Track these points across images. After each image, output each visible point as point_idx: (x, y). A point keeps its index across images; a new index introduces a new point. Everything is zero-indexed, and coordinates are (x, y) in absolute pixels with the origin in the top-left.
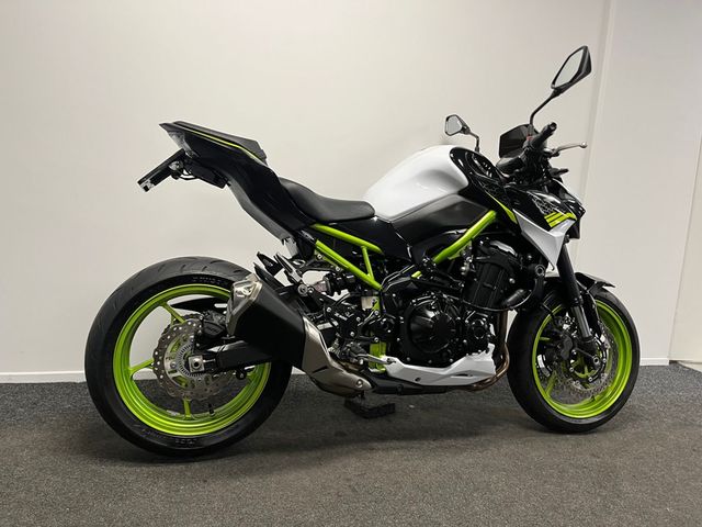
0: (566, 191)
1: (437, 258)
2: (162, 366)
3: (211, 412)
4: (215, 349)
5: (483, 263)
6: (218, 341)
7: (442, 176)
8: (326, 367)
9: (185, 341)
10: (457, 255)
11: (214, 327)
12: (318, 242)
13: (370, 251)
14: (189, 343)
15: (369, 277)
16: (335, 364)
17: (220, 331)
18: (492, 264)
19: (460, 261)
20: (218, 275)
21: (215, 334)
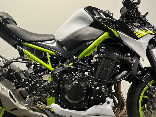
0: (149, 24)
1: (80, 56)
5: (102, 58)
7: (82, 19)
8: (16, 109)
10: (89, 54)
13: (50, 54)
15: (49, 66)
18: (107, 58)
19: (91, 57)
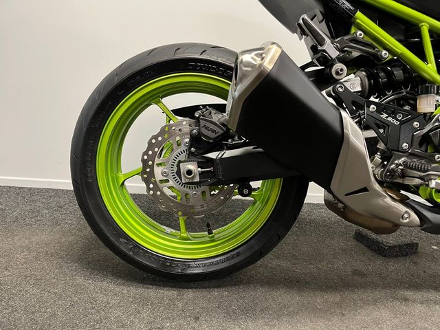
2: (152, 174)
3: (210, 233)
4: (213, 155)
6: (218, 145)
8: (365, 190)
9: (179, 145)
11: (211, 126)
12: (359, 14)
13: (432, 32)
14: (183, 148)
15: (431, 69)
16: (377, 187)
17: (221, 132)
20: (220, 60)
21: (213, 135)
